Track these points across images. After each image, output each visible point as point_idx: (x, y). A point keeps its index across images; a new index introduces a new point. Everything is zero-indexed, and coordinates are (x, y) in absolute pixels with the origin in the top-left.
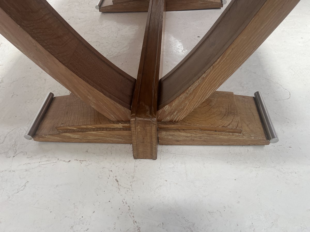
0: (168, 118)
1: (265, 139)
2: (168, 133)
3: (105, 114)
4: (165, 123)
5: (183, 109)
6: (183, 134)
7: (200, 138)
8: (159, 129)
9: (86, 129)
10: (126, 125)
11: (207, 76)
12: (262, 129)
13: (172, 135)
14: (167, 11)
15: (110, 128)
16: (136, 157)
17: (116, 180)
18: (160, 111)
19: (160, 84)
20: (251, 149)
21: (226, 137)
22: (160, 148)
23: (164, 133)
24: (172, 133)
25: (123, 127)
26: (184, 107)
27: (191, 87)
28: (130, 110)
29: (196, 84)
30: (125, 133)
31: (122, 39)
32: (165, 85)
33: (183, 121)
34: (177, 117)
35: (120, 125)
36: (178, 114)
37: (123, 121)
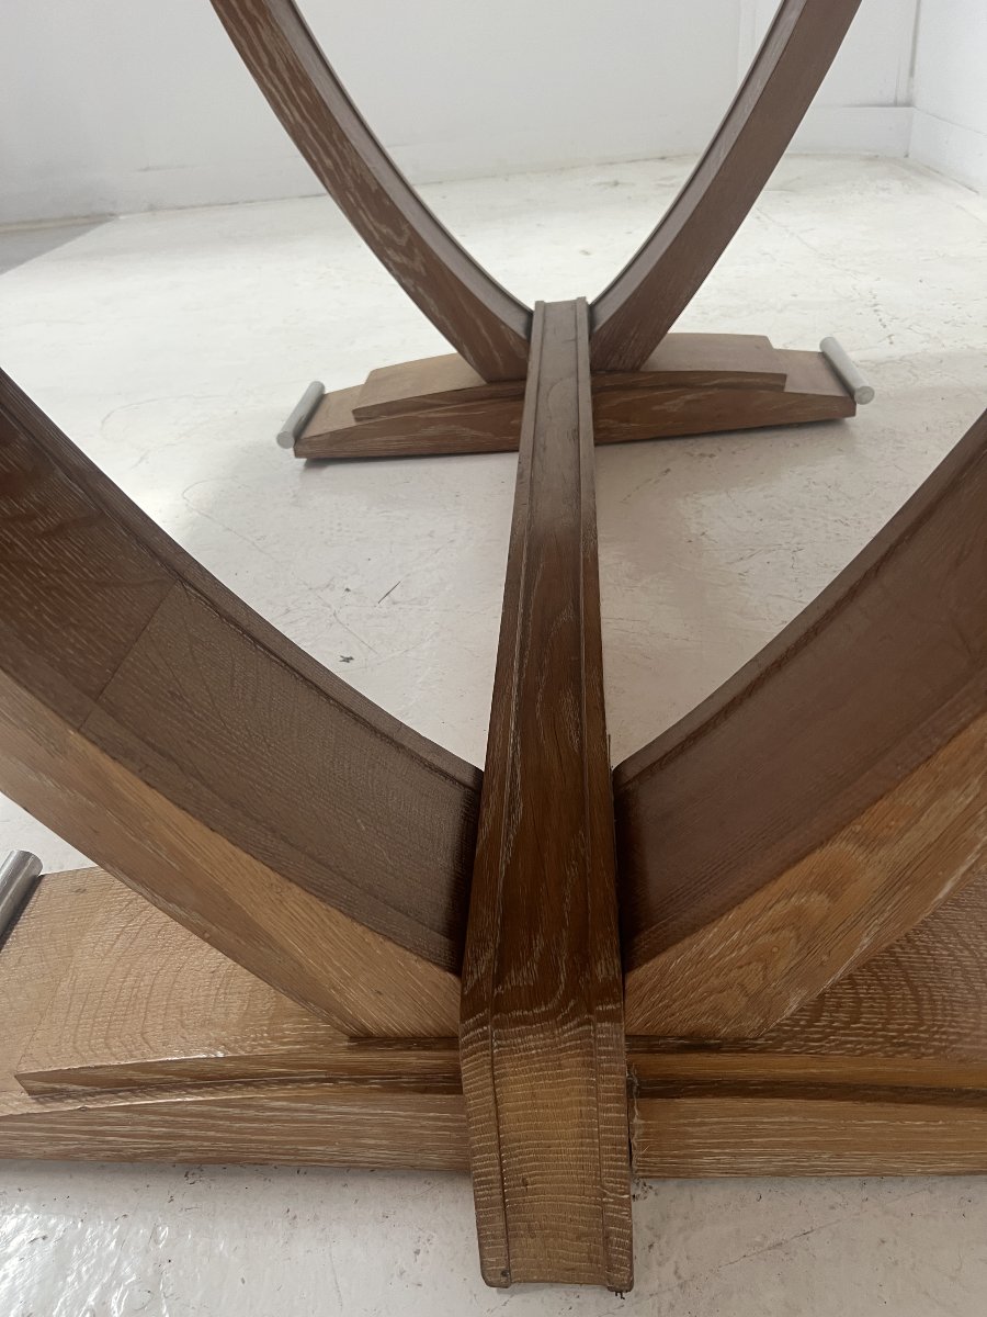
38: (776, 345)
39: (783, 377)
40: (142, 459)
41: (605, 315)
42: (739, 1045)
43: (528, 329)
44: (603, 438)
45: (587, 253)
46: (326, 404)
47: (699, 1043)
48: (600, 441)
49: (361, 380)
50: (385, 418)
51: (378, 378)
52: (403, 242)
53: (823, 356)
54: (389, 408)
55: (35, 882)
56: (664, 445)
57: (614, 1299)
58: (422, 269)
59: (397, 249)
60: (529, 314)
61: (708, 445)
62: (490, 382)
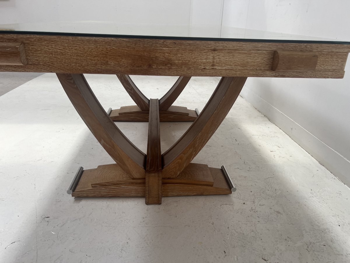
38: (188, 109)
39: (189, 114)
40: (78, 118)
41: (161, 102)
42: (173, 179)
43: (149, 103)
44: (161, 121)
45: (158, 89)
46: (112, 112)
47: (169, 178)
48: (160, 121)
49: (119, 108)
50: (124, 115)
51: (122, 108)
52: (130, 88)
53: (195, 111)
54: (125, 113)
55: (83, 171)
56: (170, 123)
57: (159, 205)
58: (133, 93)
59: (129, 89)
60: (149, 100)
61: (177, 123)
62: (142, 111)
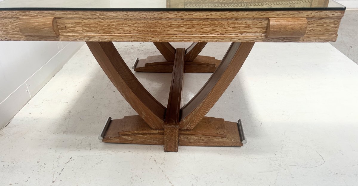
0: (185, 128)
1: (240, 141)
2: (185, 136)
3: (149, 124)
4: (184, 130)
5: (193, 121)
6: (193, 137)
7: (203, 141)
8: (180, 134)
9: (136, 133)
10: (160, 131)
11: (205, 101)
12: (239, 137)
13: (187, 138)
14: (185, 73)
15: (151, 133)
16: (166, 150)
17: (154, 160)
18: (181, 122)
19: (181, 111)
20: (233, 148)
21: (218, 140)
22: (179, 147)
23: (182, 136)
24: (187, 137)
25: (159, 132)
26: (194, 120)
27: (197, 107)
28: (164, 121)
29: (200, 105)
30: (160, 136)
31: (152, 90)
32: (184, 111)
33: (193, 129)
34: (191, 127)
35: (157, 132)
36: (191, 124)
37: (159, 129)
